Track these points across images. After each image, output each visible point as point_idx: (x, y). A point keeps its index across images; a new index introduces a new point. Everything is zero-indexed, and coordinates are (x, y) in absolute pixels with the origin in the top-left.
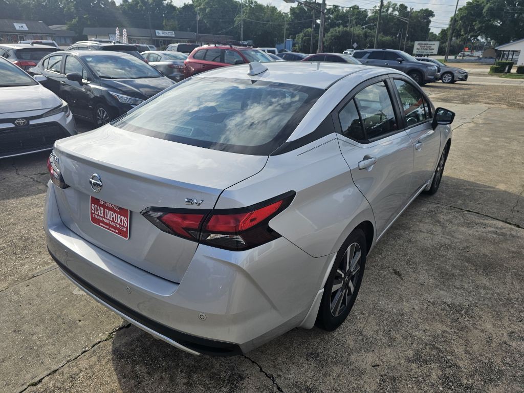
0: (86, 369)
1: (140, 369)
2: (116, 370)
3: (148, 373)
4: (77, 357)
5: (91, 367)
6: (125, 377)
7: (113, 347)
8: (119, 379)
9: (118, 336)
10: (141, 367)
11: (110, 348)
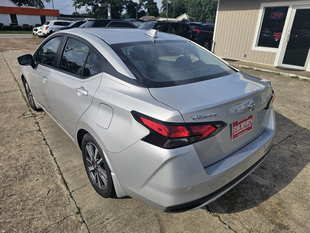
0: (243, 225)
1: (240, 200)
2: (241, 211)
3: (242, 197)
4: (235, 231)
5: (241, 223)
6: (246, 206)
7: (225, 213)
8: (247, 209)
9: (216, 211)
10: (238, 200)
11: (226, 215)
